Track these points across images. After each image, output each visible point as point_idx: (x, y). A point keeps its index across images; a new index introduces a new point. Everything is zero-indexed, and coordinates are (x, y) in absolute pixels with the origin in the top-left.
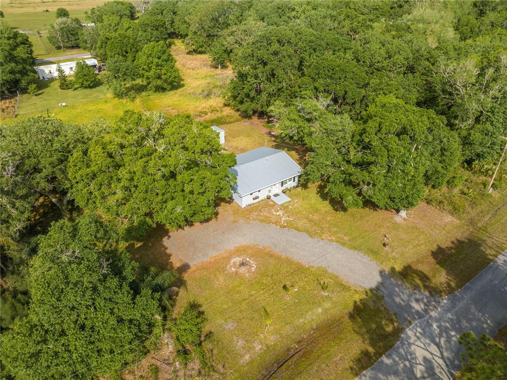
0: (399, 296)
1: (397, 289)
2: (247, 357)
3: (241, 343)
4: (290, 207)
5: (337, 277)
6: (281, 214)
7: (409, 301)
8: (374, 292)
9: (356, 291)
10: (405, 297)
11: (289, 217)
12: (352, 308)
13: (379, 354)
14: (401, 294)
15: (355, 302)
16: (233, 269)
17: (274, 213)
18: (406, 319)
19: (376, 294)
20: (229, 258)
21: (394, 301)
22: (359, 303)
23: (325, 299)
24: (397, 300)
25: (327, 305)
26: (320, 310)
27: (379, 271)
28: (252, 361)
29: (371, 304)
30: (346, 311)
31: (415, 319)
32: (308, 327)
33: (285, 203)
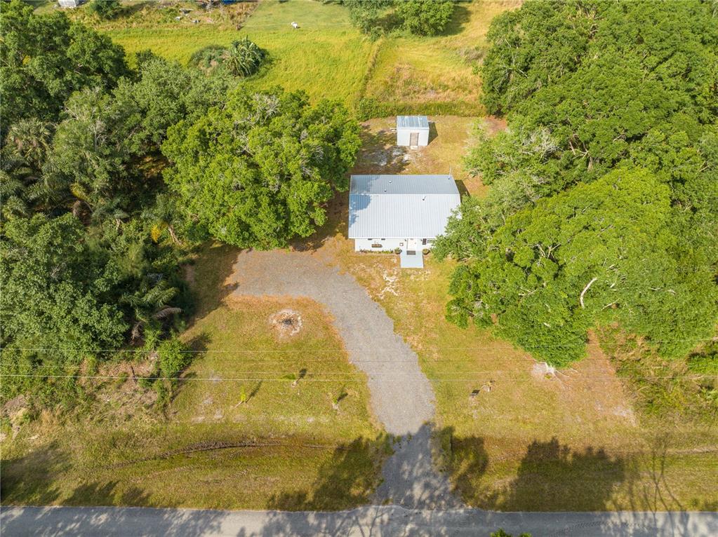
0: (413, 465)
1: (420, 456)
2: (200, 419)
3: (208, 402)
4: (412, 277)
5: (369, 396)
6: (391, 281)
7: (417, 479)
8: (391, 441)
9: (371, 425)
10: (417, 471)
11: (396, 290)
12: (351, 441)
13: (312, 507)
14: (418, 465)
15: (361, 438)
16: (275, 322)
17: (385, 276)
18: (387, 495)
19: (390, 444)
20: (281, 306)
21: (399, 466)
22: (364, 441)
23: (329, 411)
24: (406, 467)
25: (324, 419)
26: (311, 420)
27: (426, 420)
28: (201, 425)
29: (372, 451)
30: (341, 440)
31: (397, 502)
32: (283, 429)
33: (411, 269)
